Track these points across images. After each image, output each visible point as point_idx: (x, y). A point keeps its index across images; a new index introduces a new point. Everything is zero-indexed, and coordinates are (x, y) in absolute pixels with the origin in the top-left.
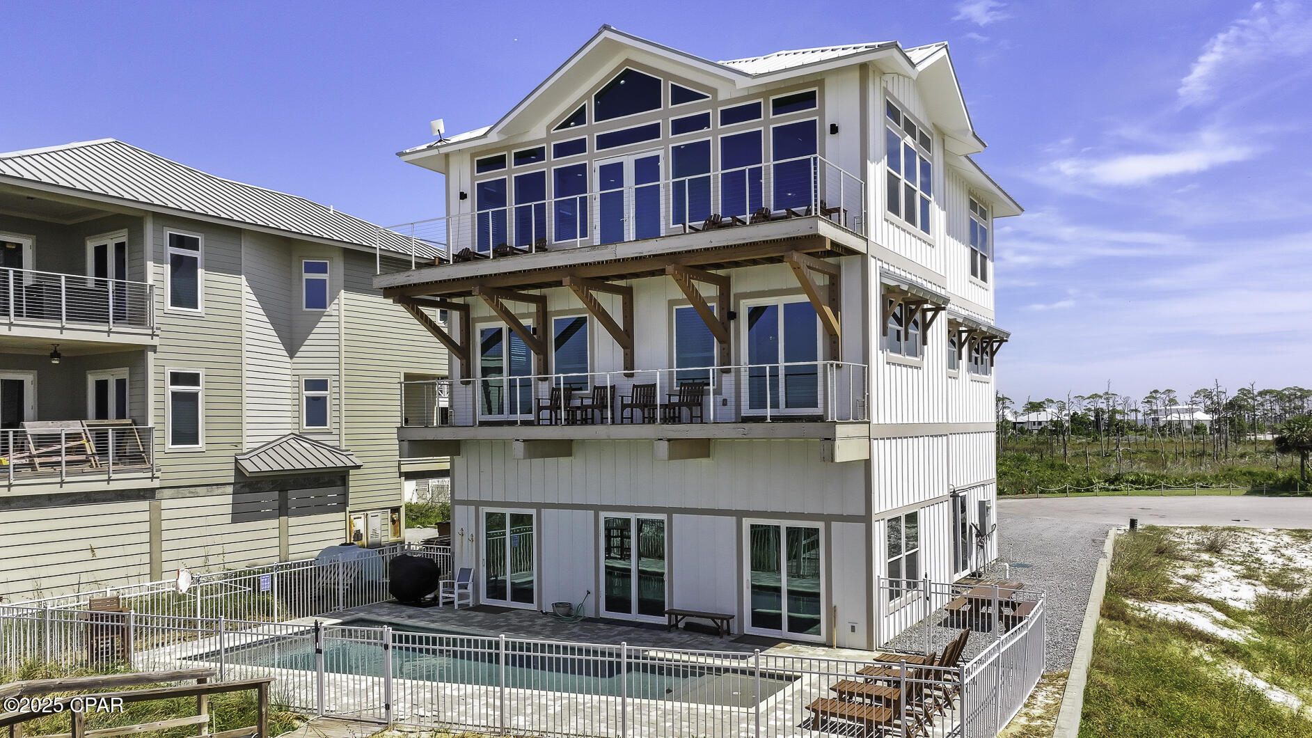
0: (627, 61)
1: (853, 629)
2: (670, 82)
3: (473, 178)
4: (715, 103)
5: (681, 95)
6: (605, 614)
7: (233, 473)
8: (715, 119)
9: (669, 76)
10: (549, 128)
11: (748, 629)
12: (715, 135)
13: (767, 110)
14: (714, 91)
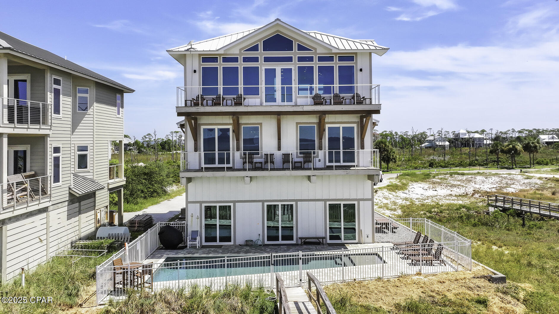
0: (278, 31)
1: (368, 237)
2: (297, 42)
3: (200, 65)
4: (316, 53)
5: (301, 48)
6: (266, 242)
7: (68, 195)
8: (316, 59)
9: (296, 40)
10: (241, 50)
11: (329, 241)
12: (316, 65)
13: (336, 59)
14: (315, 49)
